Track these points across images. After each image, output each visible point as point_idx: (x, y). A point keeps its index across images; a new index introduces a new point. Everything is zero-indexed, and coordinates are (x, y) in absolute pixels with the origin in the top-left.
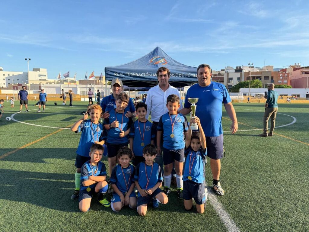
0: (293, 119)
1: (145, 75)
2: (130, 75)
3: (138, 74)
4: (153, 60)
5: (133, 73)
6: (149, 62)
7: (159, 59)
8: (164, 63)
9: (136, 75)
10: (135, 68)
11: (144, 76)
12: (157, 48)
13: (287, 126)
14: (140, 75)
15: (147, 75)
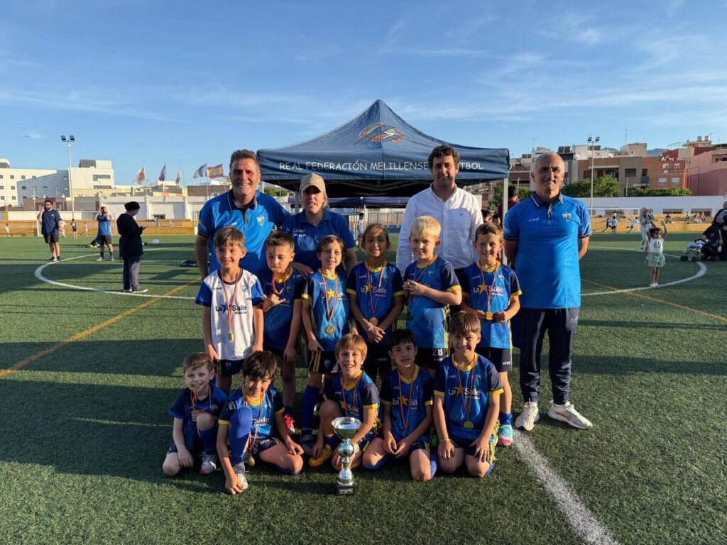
0: (699, 268)
1: (351, 166)
2: (316, 167)
3: (336, 165)
4: (368, 133)
5: (323, 163)
6: (361, 137)
7: (383, 129)
8: (396, 139)
9: (331, 167)
10: (328, 152)
11: (350, 169)
12: (377, 104)
13: (685, 282)
14: (339, 167)
15: (356, 166)
